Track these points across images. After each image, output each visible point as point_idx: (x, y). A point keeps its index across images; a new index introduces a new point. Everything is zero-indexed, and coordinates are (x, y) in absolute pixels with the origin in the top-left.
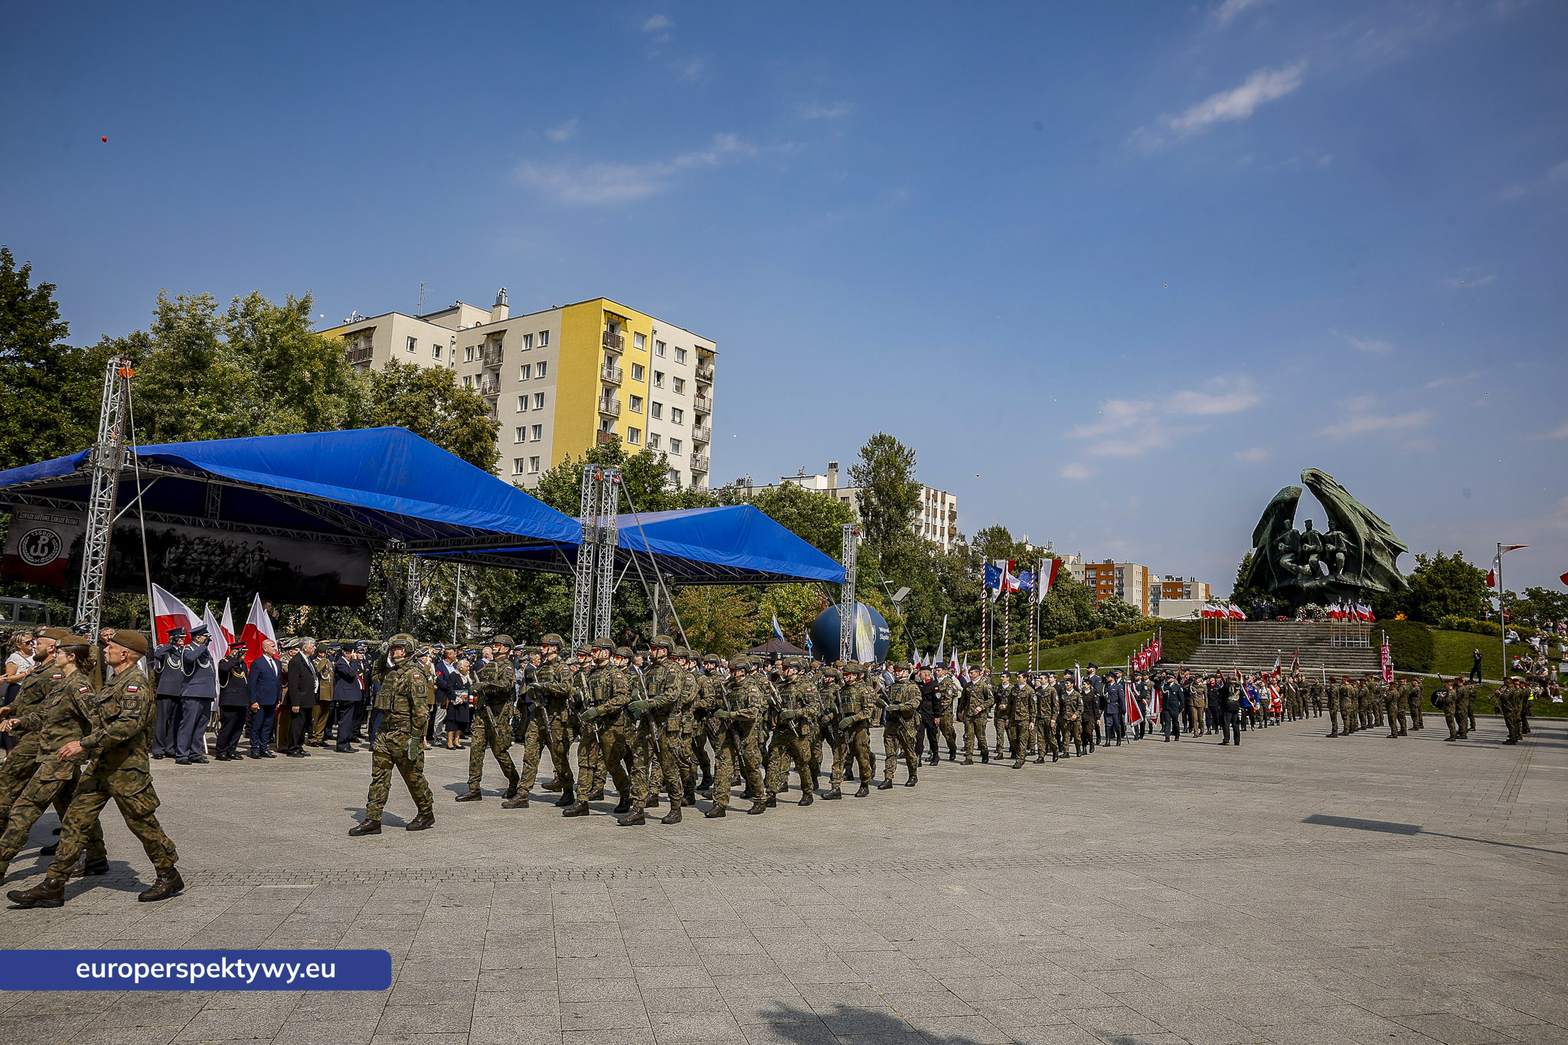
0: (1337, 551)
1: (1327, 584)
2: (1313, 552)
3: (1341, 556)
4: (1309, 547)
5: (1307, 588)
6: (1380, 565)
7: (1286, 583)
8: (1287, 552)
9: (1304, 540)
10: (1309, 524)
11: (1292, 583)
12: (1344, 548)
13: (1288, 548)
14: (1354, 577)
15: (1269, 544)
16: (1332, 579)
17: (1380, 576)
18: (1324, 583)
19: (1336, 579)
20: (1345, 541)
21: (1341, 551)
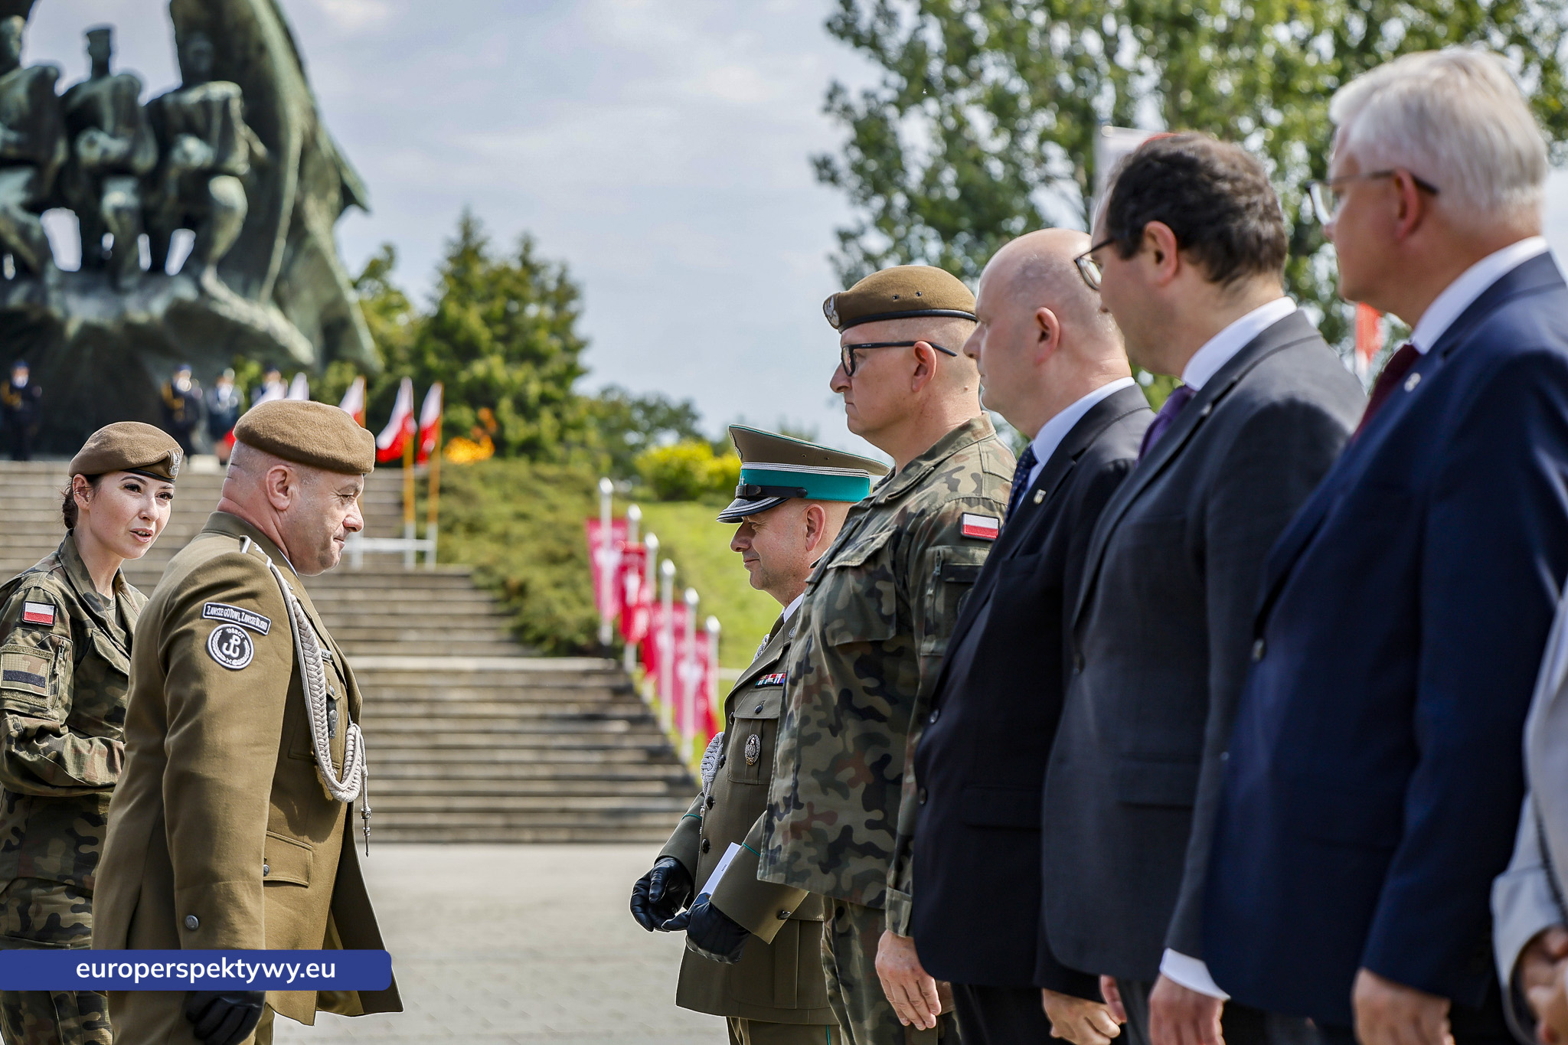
0: (217, 169)
1: (171, 313)
2: (119, 169)
3: (229, 191)
4: (103, 144)
5: (85, 328)
6: (316, 253)
8: (5, 162)
9: (79, 115)
10: (100, 44)
11: (17, 297)
12: (239, 161)
13: (17, 144)
16: (186, 291)
17: (307, 295)
18: (158, 306)
19: (201, 290)
20: (243, 132)
21: (232, 174)
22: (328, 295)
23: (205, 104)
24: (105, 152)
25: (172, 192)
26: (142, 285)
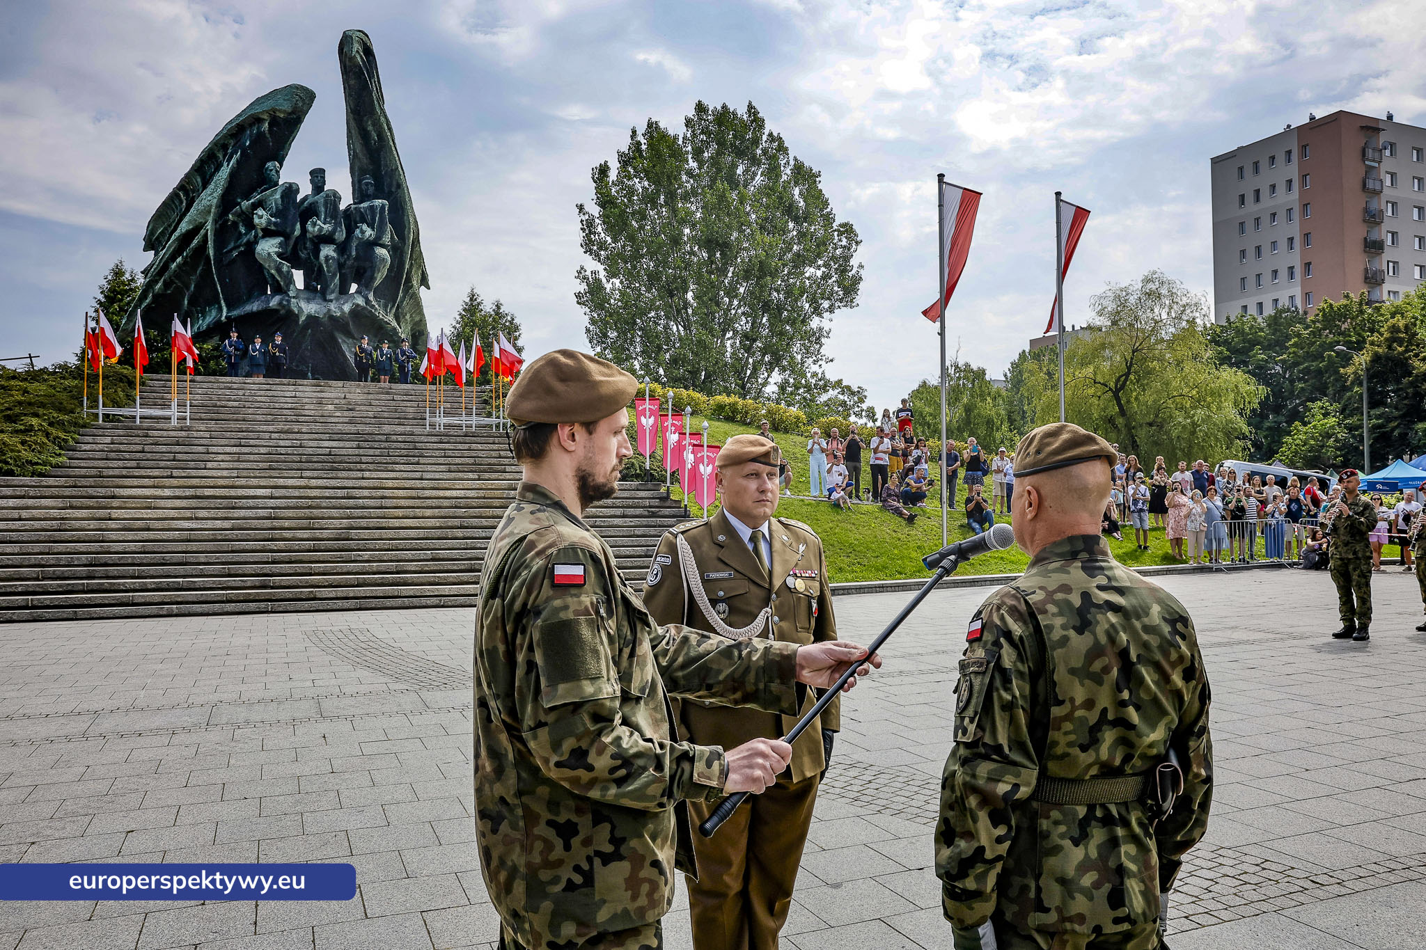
0: (376, 242)
1: (352, 312)
2: (328, 239)
3: (382, 252)
4: (320, 226)
5: (310, 317)
7: (255, 306)
8: (268, 233)
9: (308, 212)
10: (318, 177)
11: (274, 303)
12: (386, 239)
13: (275, 224)
14: (385, 307)
15: (215, 221)
16: (360, 301)
17: (408, 317)
18: (347, 308)
19: (368, 301)
20: (389, 225)
21: (383, 246)
22: (417, 319)
23: (372, 208)
24: (321, 229)
25: (354, 253)
26: (337, 299)
